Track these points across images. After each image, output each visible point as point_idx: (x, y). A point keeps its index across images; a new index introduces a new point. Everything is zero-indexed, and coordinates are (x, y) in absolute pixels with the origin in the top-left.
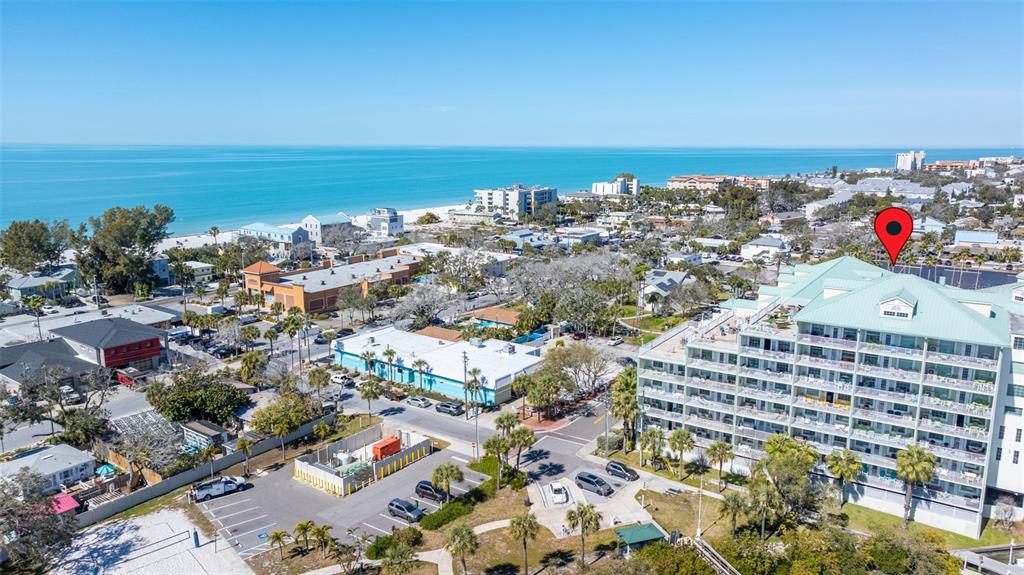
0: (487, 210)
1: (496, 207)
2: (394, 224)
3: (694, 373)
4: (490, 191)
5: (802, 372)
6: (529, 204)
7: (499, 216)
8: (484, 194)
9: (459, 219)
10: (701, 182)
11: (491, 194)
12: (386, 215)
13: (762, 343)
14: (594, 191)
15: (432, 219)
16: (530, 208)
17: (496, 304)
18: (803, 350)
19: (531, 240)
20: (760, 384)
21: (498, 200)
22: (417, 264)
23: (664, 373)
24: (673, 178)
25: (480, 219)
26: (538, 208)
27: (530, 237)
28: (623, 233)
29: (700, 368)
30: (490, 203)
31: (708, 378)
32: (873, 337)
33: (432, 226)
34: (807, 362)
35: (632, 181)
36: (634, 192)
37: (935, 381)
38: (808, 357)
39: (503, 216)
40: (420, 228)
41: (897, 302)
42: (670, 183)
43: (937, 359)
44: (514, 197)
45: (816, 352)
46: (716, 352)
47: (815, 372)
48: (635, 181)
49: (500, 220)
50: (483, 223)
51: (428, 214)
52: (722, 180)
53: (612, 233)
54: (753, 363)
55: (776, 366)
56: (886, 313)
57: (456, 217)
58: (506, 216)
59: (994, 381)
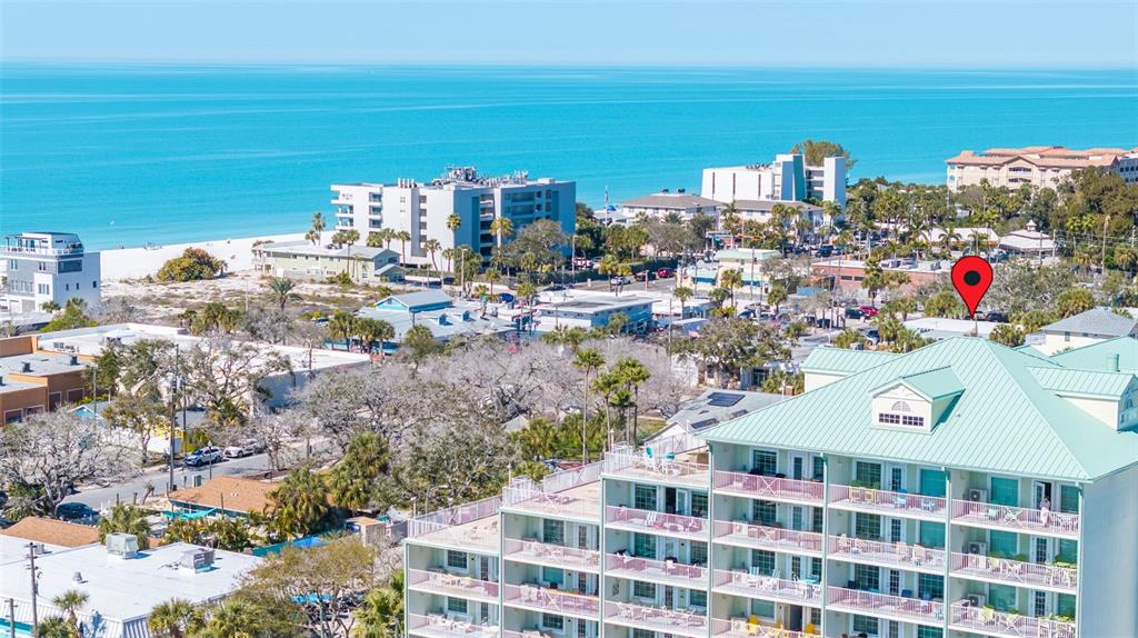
0: (362, 242)
1: (390, 235)
2: (72, 276)
3: (530, 576)
4: (376, 189)
5: (737, 562)
6: (487, 224)
7: (393, 259)
8: (357, 196)
9: (280, 270)
10: (1044, 168)
11: (377, 197)
12: (49, 252)
13: (661, 497)
14: (706, 193)
15: (199, 266)
16: (489, 238)
17: (266, 476)
18: (735, 511)
19: (443, 320)
20: (660, 595)
21: (397, 212)
22: (77, 374)
23: (467, 580)
24: (966, 156)
25: (338, 268)
26: (510, 237)
27: (439, 313)
28: (727, 304)
29: (542, 563)
30: (376, 223)
31: (554, 586)
32: (868, 473)
33: (196, 287)
34: (745, 537)
35: (820, 163)
36: (829, 195)
37: (981, 569)
38: (745, 526)
39: (410, 260)
40: (159, 290)
41: (901, 393)
42: (956, 172)
43: (982, 519)
44: (441, 204)
45: (764, 514)
46: (571, 524)
47: (764, 562)
48: (830, 164)
49: (396, 272)
50: (345, 280)
51: (191, 254)
52: (1108, 161)
53: (692, 303)
54: (642, 547)
55: (688, 550)
56: (883, 418)
57: (271, 261)
58: (419, 261)
59: (1073, 561)
